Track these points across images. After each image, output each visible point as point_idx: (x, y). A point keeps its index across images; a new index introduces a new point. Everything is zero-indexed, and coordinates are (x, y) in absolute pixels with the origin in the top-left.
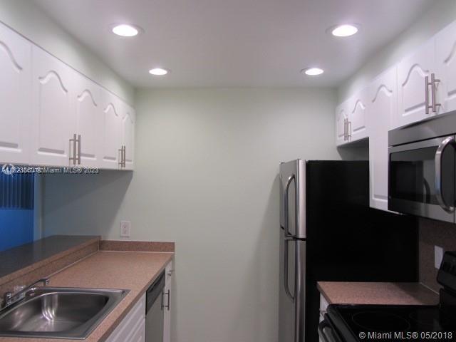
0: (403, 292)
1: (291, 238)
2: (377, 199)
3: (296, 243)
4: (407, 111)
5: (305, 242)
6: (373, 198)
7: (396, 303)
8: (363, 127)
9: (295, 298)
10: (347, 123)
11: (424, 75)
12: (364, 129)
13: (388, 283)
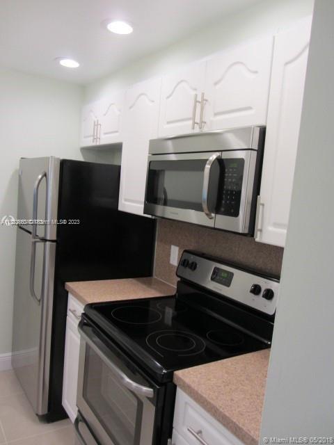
0: (144, 286)
1: (38, 240)
2: (127, 203)
3: (45, 245)
4: (168, 123)
5: (55, 244)
6: (123, 201)
7: (143, 297)
8: (117, 132)
9: (41, 301)
10: (97, 125)
11: (193, 93)
12: (117, 134)
13: (130, 279)
